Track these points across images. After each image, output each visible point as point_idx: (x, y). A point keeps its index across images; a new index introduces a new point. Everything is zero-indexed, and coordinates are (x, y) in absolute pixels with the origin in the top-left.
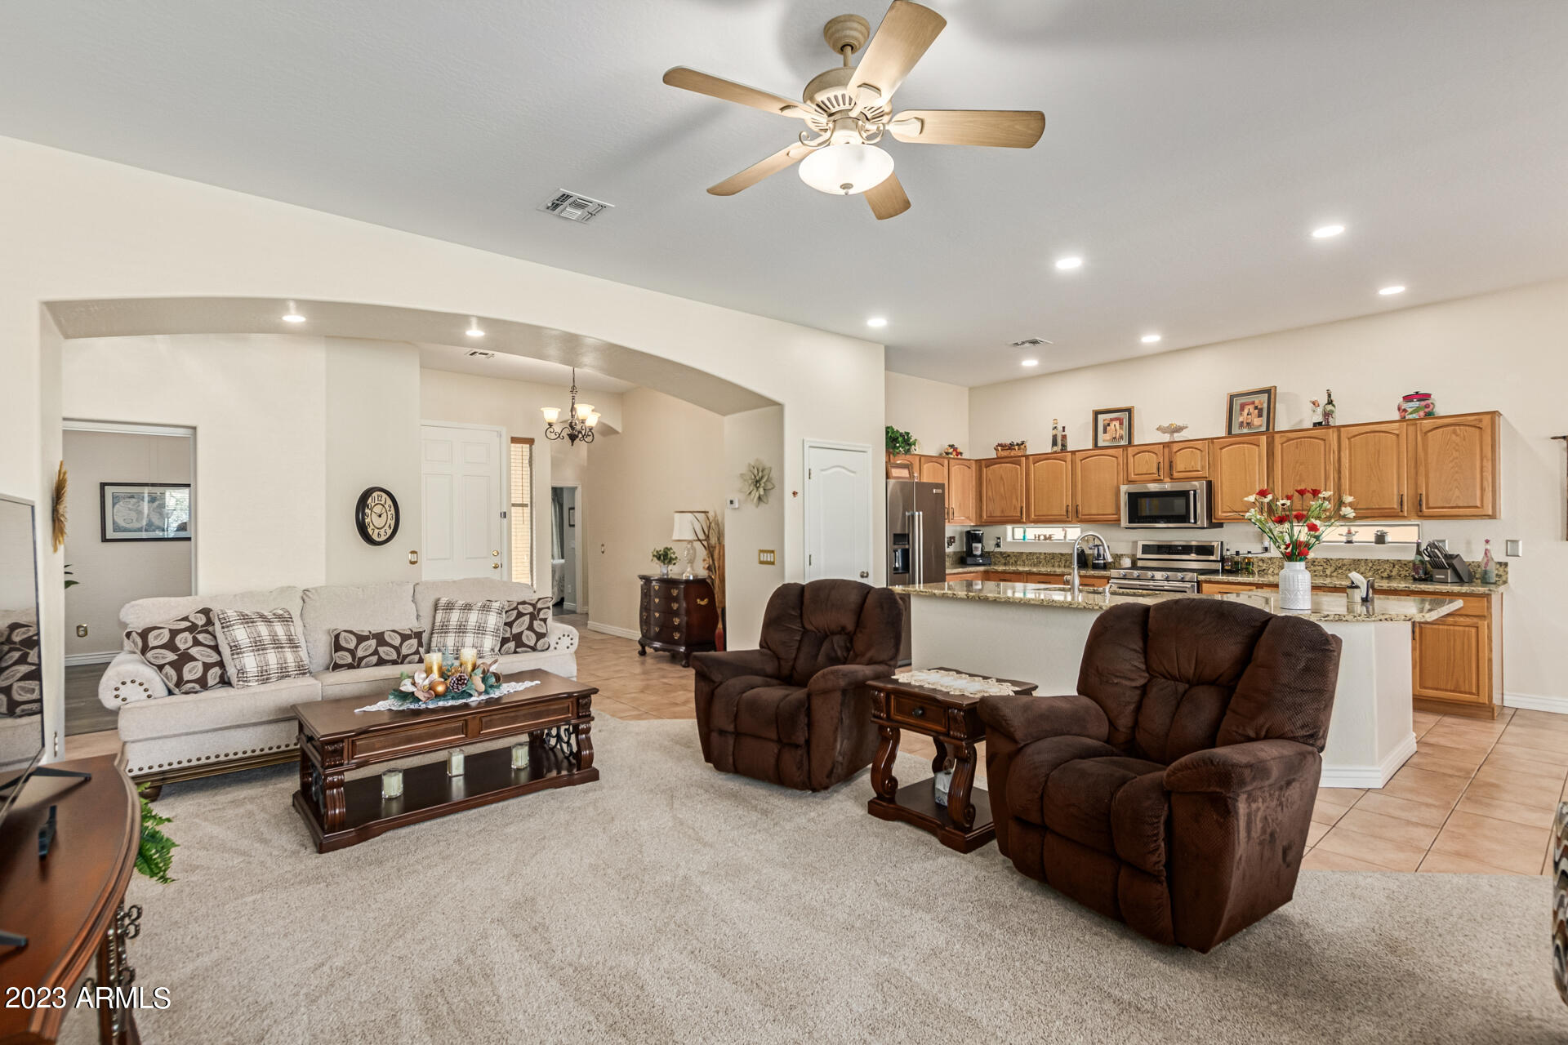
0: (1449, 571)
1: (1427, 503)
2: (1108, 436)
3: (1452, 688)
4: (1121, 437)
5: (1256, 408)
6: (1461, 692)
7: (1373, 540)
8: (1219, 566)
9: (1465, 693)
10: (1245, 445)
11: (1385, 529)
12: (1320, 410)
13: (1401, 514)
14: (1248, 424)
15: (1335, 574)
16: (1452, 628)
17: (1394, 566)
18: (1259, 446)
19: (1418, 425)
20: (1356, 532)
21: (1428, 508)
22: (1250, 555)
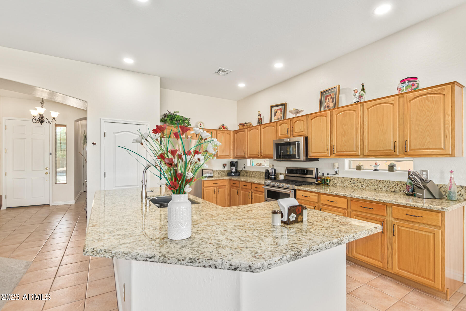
0: (424, 191)
1: (410, 146)
2: (276, 118)
3: (418, 273)
4: (281, 118)
5: (331, 98)
6: (423, 277)
7: (387, 169)
8: (315, 181)
9: (426, 278)
10: (321, 117)
11: (395, 163)
12: (357, 95)
13: (395, 153)
14: (328, 106)
15: (367, 188)
16: (418, 231)
17: (398, 185)
18: (327, 117)
19: (405, 97)
20: (379, 164)
21: (411, 150)
22: (328, 176)
